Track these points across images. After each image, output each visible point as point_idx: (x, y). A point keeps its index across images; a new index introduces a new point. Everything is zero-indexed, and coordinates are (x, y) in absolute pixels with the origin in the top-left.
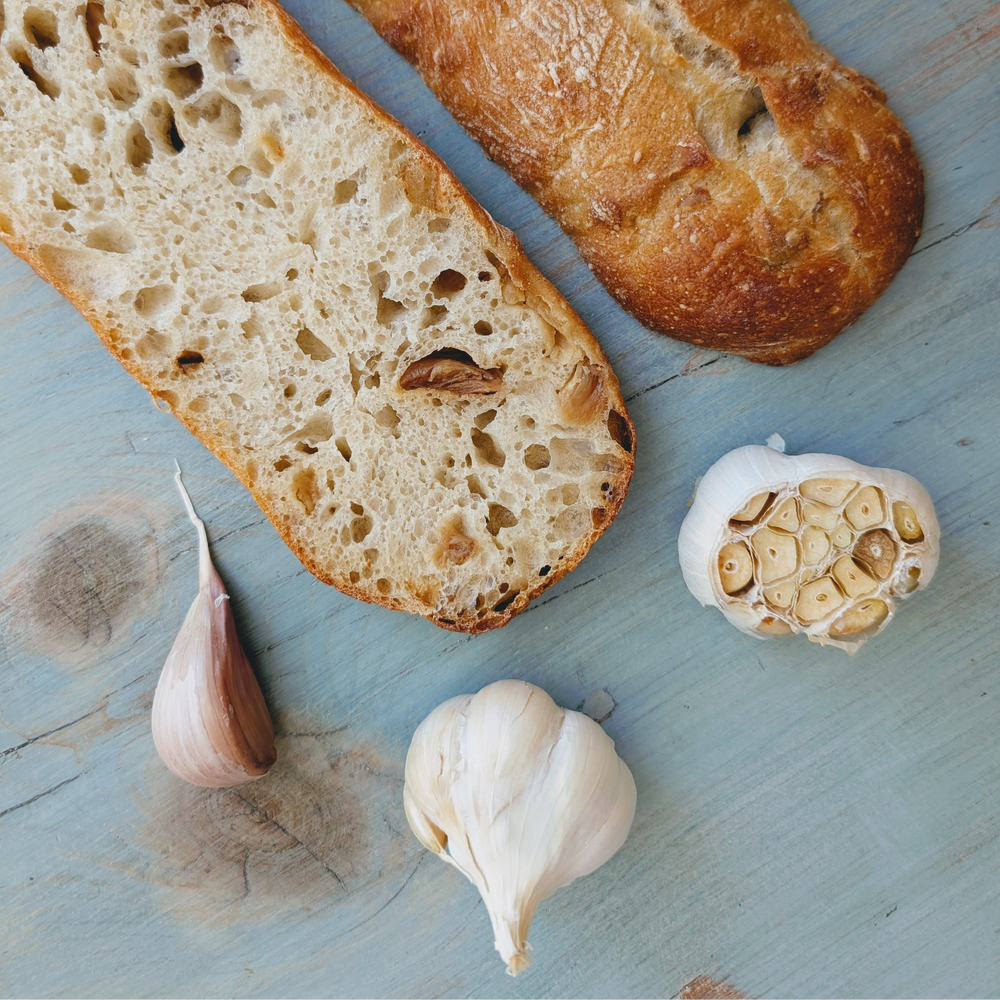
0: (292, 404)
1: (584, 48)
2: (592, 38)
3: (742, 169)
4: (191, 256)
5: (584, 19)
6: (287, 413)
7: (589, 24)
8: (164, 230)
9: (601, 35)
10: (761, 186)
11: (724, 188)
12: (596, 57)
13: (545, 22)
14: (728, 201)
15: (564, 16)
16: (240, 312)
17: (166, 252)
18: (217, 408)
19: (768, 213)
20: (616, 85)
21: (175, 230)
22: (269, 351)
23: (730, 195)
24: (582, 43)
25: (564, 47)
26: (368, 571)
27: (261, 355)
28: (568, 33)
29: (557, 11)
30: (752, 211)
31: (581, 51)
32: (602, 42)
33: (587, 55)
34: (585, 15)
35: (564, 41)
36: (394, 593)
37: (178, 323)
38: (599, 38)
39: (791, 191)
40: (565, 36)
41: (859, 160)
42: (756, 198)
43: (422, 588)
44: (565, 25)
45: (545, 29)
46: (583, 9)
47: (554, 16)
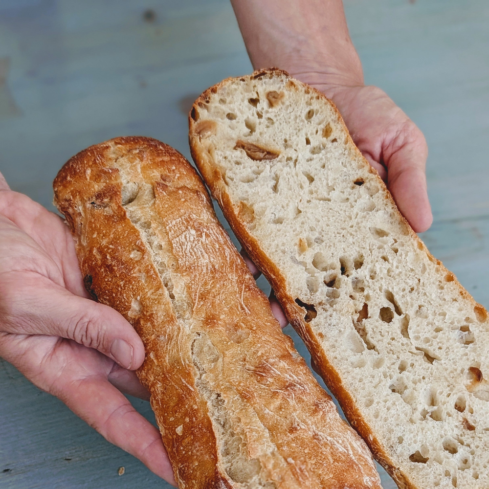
0: (323, 161)
1: (188, 238)
2: (183, 240)
3: (144, 180)
4: (348, 219)
5: (183, 247)
6: (326, 158)
7: (182, 244)
8: (356, 231)
9: (179, 240)
10: (139, 170)
11: (154, 176)
12: (184, 233)
13: (200, 253)
14: (155, 171)
15: (191, 251)
16: (334, 195)
17: (358, 223)
18: (353, 165)
19: (142, 160)
20: (181, 223)
21: (352, 230)
22: (327, 179)
23: (153, 172)
24: (188, 240)
25: (196, 242)
26: (312, 98)
27: (330, 178)
28: (192, 246)
29: (193, 253)
30: (147, 165)
31: (189, 238)
32: (180, 237)
33: (188, 236)
34: (182, 248)
35: (195, 244)
36: (303, 89)
37: (360, 197)
38: (180, 239)
39: (128, 165)
40: (194, 245)
41: (92, 170)
42: (144, 169)
43: (293, 88)
44: (192, 248)
45: (201, 251)
46: (182, 251)
47: (195, 253)
